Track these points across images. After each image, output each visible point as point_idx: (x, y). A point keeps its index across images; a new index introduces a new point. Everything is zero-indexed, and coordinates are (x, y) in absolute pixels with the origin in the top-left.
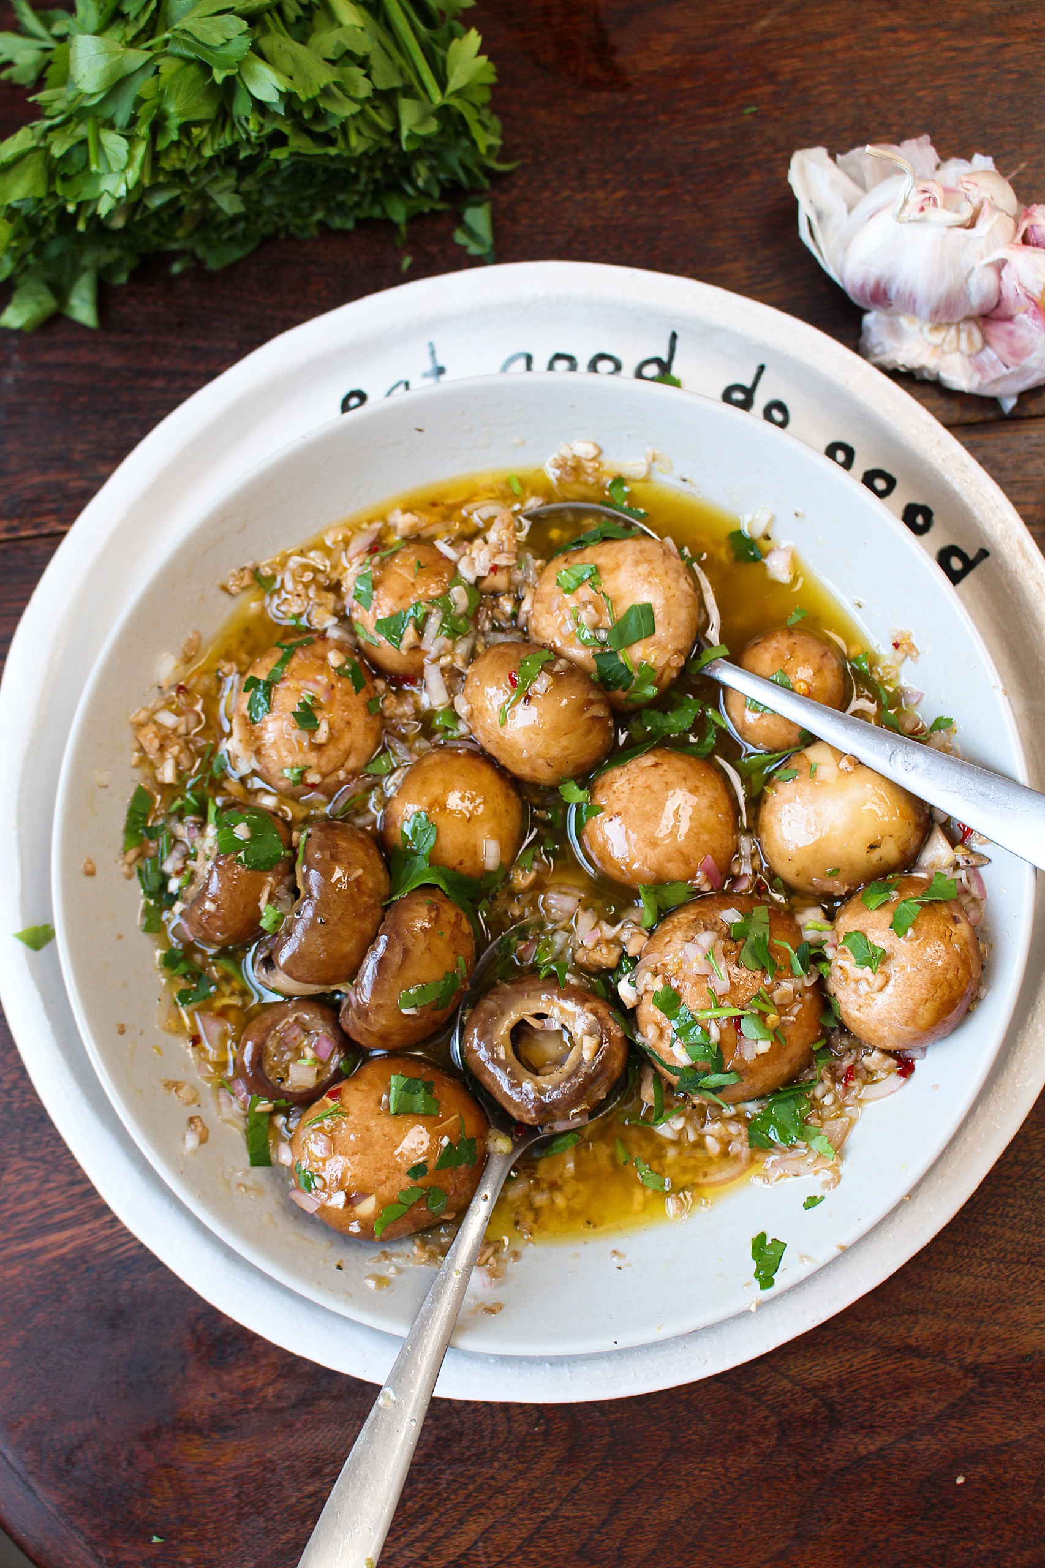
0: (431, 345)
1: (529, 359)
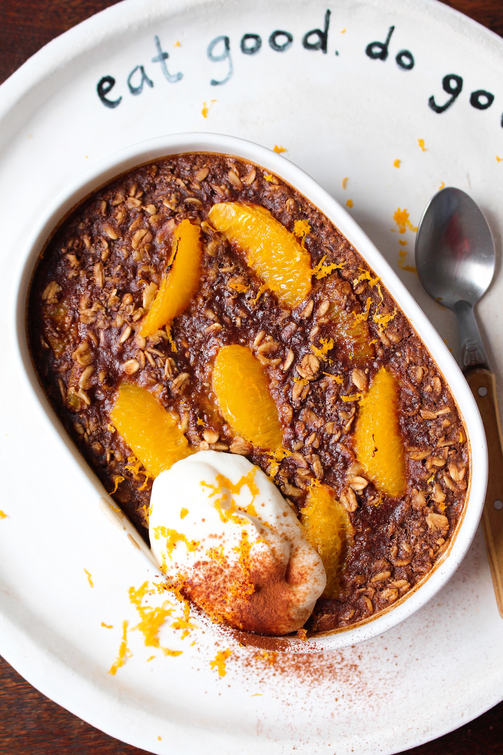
0: (157, 38)
1: (227, 41)
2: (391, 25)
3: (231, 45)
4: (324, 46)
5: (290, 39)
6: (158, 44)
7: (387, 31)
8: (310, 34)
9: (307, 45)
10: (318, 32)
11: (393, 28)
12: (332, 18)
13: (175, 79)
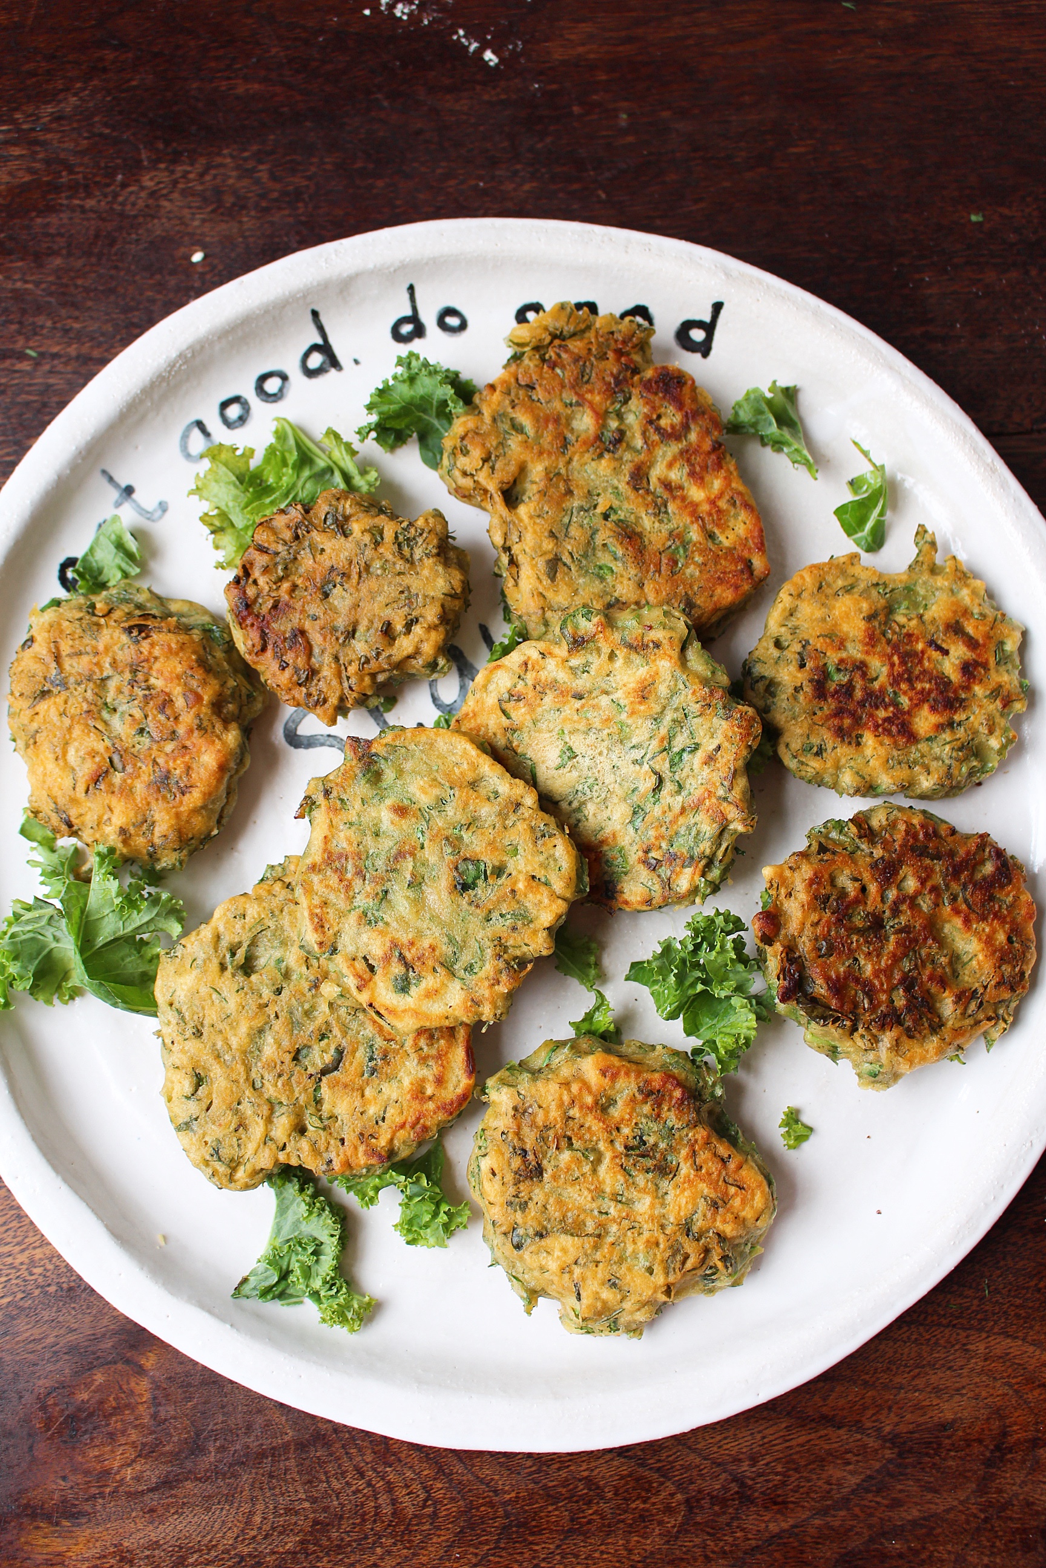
1: (200, 425)
2: (407, 286)
3: (210, 428)
4: (333, 362)
5: (284, 378)
6: (111, 479)
7: (406, 296)
8: (306, 355)
9: (311, 373)
10: (315, 348)
11: (411, 288)
12: (324, 319)
13: (159, 513)
